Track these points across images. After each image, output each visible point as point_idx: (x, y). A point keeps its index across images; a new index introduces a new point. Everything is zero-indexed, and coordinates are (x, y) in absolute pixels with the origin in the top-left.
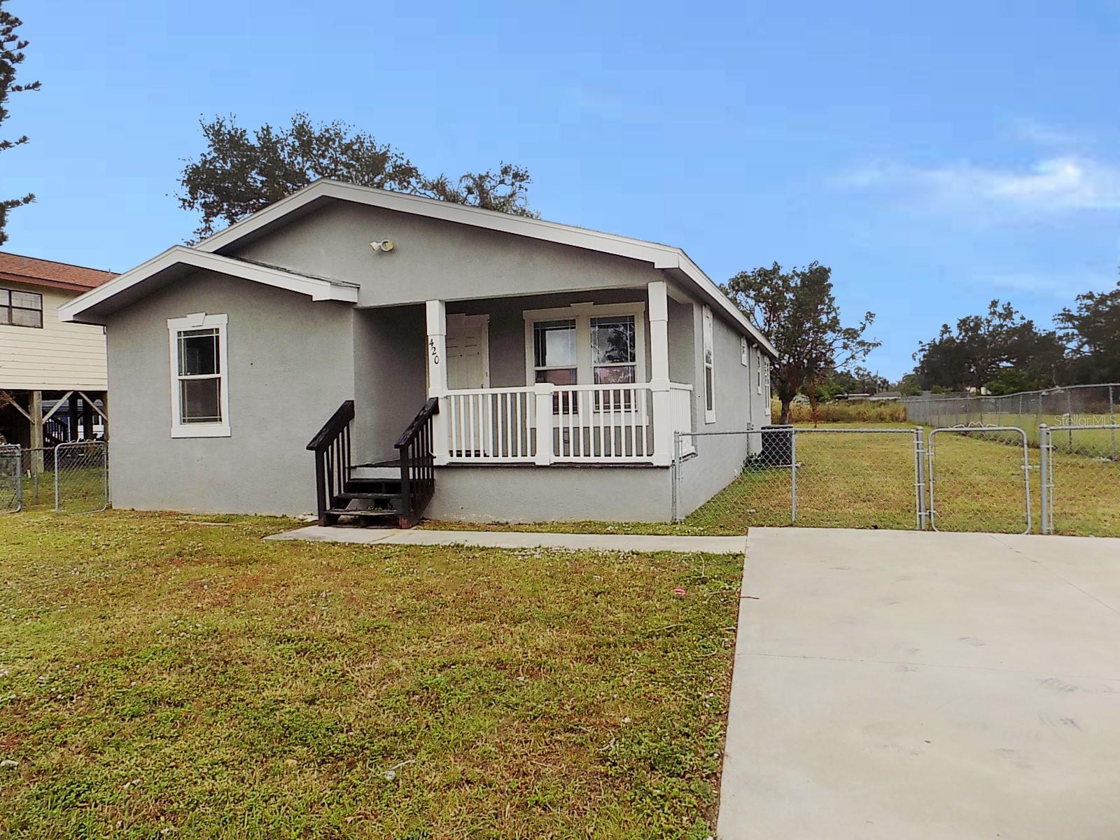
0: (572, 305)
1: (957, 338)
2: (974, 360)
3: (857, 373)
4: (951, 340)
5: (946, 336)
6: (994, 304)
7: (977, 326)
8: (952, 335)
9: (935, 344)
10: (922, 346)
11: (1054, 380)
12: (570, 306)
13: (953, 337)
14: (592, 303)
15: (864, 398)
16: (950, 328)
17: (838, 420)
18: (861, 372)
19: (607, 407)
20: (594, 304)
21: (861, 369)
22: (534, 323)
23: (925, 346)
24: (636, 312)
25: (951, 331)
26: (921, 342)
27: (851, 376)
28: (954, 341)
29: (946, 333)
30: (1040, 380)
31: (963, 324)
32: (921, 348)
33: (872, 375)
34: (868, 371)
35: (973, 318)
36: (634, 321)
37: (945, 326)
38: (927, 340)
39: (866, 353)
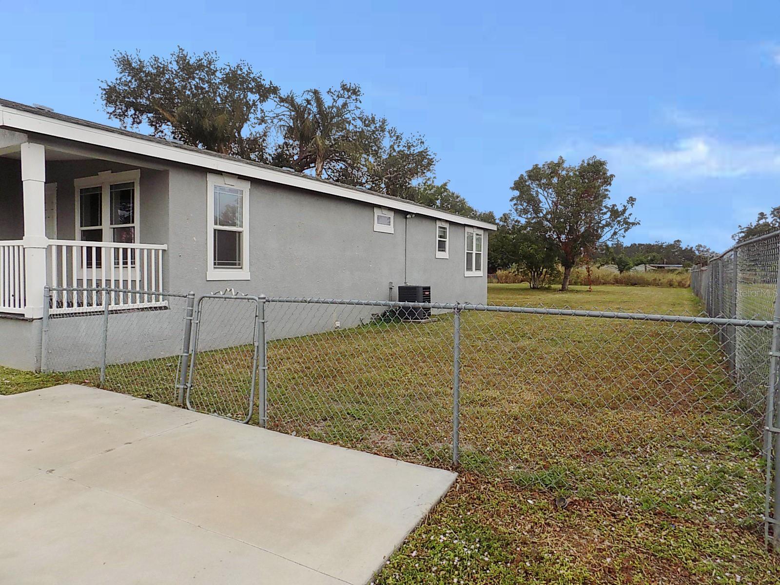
0: (99, 173)
1: (772, 223)
3: (698, 250)
4: (767, 224)
5: (761, 222)
8: (767, 220)
9: (752, 227)
10: (741, 229)
12: (98, 175)
13: (768, 223)
14: (111, 171)
15: (677, 268)
16: (766, 215)
17: (636, 284)
18: (701, 249)
19: (125, 263)
20: (112, 173)
21: (701, 246)
22: (81, 190)
23: (743, 229)
24: (135, 179)
25: (767, 218)
26: (740, 226)
29: (762, 219)
32: (740, 231)
34: (707, 248)
36: (134, 187)
37: (762, 213)
38: (745, 225)
39: (626, 230)
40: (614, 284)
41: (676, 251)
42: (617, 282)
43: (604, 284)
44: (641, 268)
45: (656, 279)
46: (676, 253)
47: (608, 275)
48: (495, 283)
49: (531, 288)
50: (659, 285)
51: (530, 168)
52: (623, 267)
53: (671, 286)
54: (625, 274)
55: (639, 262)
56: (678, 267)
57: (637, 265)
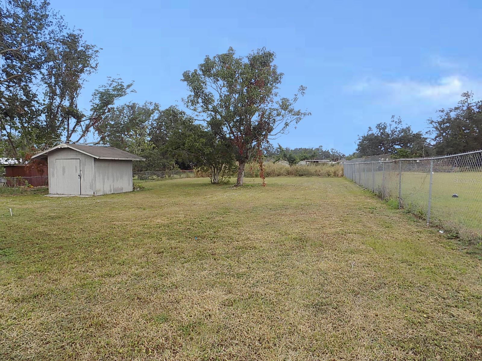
1: (376, 133)
2: (383, 144)
3: (332, 151)
4: (373, 134)
5: (370, 133)
6: (393, 117)
7: (385, 128)
8: (373, 132)
9: (365, 136)
11: (423, 154)
18: (333, 151)
21: (333, 149)
23: (360, 137)
25: (372, 130)
27: (329, 153)
28: (374, 135)
29: (370, 131)
30: (416, 154)
31: (378, 126)
32: (358, 138)
33: (338, 152)
34: (336, 150)
35: (383, 123)
37: (370, 128)
38: (361, 135)
40: (286, 175)
41: (320, 153)
42: (289, 173)
43: (278, 176)
44: (303, 163)
45: (317, 171)
46: (320, 154)
47: (281, 168)
48: (193, 177)
49: (212, 183)
50: (319, 176)
51: (203, 62)
52: (292, 161)
53: (329, 176)
54: (294, 167)
55: (304, 157)
56: (327, 161)
57: (302, 160)
